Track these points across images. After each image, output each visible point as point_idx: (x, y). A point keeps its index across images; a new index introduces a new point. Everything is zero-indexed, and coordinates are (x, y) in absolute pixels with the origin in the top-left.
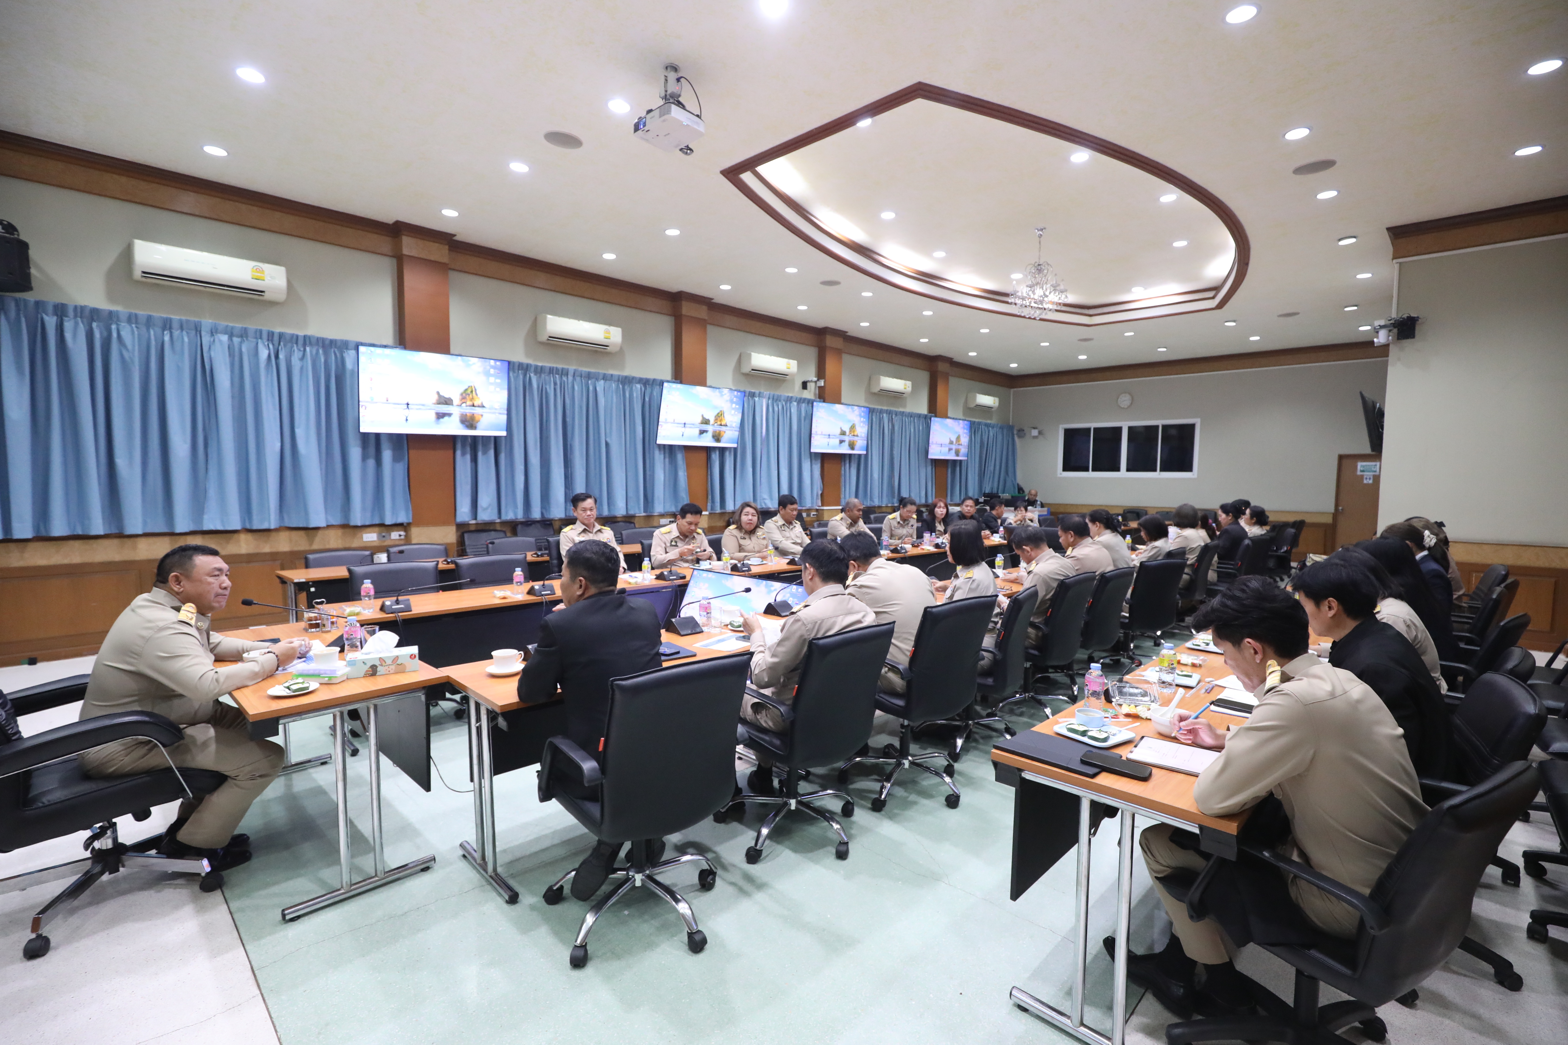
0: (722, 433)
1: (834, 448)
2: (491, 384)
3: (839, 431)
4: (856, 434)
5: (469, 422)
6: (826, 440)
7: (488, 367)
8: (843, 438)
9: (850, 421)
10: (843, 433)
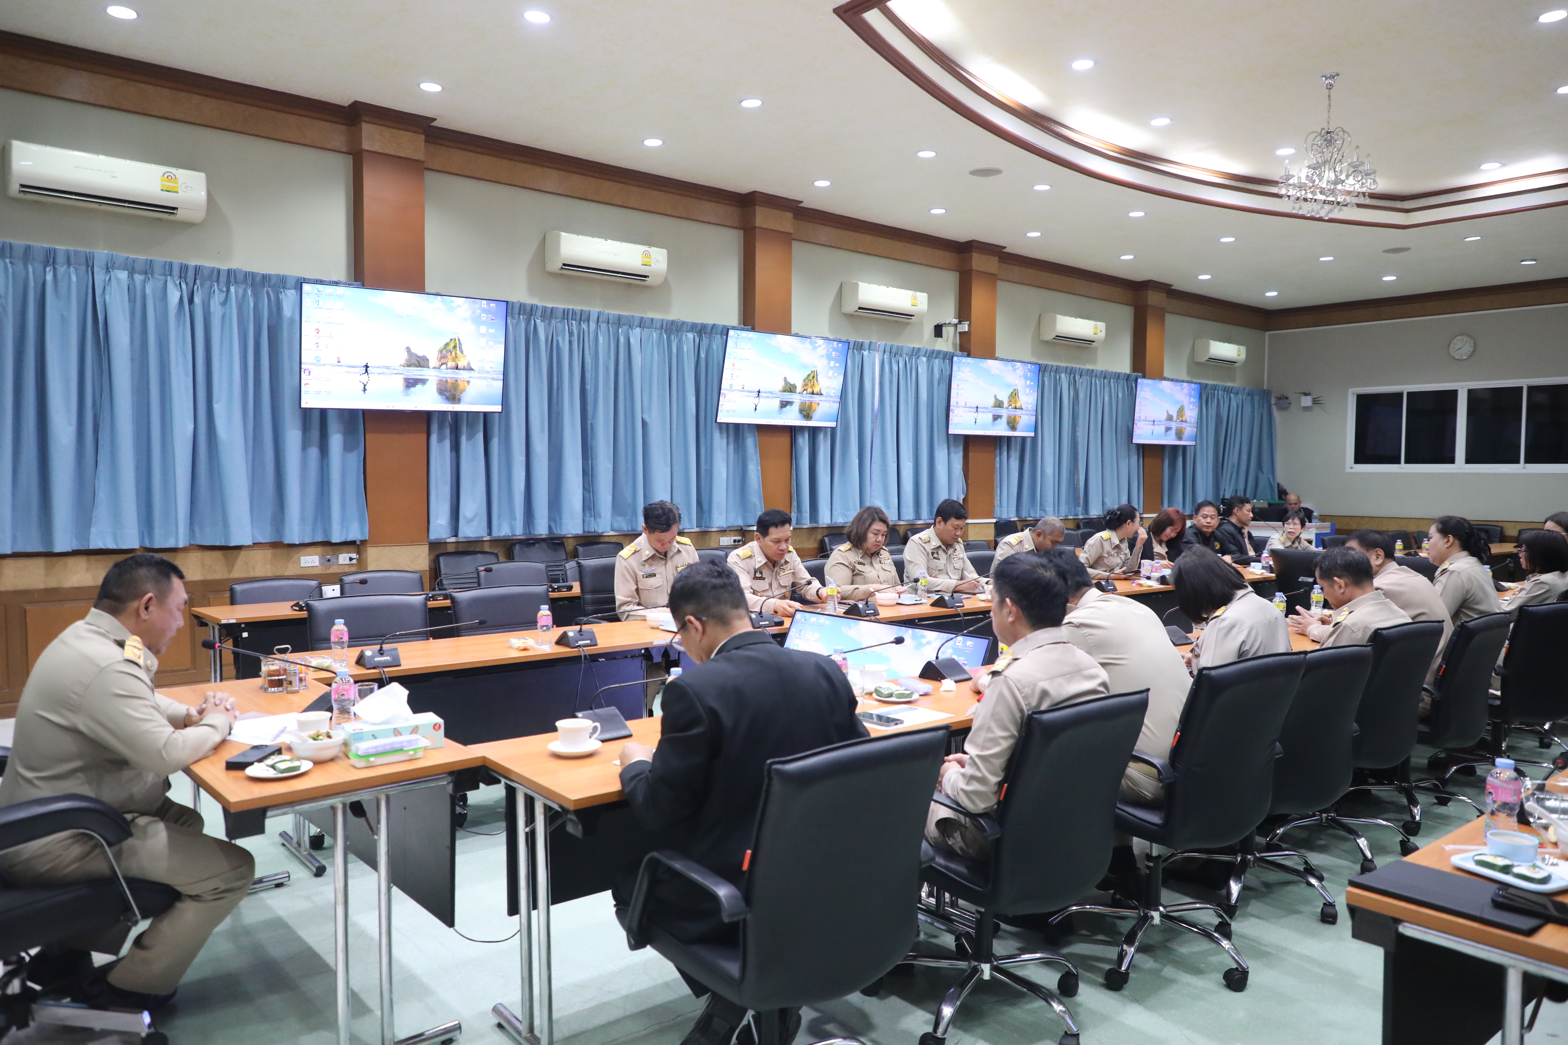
0: (814, 405)
1: (984, 427)
2: (483, 335)
3: (992, 402)
4: (1018, 405)
5: (450, 392)
6: (972, 415)
7: (479, 311)
8: (999, 411)
9: (1009, 386)
10: (999, 404)
